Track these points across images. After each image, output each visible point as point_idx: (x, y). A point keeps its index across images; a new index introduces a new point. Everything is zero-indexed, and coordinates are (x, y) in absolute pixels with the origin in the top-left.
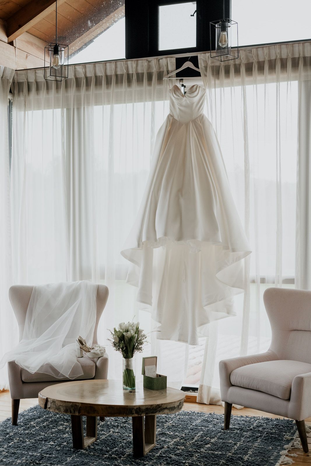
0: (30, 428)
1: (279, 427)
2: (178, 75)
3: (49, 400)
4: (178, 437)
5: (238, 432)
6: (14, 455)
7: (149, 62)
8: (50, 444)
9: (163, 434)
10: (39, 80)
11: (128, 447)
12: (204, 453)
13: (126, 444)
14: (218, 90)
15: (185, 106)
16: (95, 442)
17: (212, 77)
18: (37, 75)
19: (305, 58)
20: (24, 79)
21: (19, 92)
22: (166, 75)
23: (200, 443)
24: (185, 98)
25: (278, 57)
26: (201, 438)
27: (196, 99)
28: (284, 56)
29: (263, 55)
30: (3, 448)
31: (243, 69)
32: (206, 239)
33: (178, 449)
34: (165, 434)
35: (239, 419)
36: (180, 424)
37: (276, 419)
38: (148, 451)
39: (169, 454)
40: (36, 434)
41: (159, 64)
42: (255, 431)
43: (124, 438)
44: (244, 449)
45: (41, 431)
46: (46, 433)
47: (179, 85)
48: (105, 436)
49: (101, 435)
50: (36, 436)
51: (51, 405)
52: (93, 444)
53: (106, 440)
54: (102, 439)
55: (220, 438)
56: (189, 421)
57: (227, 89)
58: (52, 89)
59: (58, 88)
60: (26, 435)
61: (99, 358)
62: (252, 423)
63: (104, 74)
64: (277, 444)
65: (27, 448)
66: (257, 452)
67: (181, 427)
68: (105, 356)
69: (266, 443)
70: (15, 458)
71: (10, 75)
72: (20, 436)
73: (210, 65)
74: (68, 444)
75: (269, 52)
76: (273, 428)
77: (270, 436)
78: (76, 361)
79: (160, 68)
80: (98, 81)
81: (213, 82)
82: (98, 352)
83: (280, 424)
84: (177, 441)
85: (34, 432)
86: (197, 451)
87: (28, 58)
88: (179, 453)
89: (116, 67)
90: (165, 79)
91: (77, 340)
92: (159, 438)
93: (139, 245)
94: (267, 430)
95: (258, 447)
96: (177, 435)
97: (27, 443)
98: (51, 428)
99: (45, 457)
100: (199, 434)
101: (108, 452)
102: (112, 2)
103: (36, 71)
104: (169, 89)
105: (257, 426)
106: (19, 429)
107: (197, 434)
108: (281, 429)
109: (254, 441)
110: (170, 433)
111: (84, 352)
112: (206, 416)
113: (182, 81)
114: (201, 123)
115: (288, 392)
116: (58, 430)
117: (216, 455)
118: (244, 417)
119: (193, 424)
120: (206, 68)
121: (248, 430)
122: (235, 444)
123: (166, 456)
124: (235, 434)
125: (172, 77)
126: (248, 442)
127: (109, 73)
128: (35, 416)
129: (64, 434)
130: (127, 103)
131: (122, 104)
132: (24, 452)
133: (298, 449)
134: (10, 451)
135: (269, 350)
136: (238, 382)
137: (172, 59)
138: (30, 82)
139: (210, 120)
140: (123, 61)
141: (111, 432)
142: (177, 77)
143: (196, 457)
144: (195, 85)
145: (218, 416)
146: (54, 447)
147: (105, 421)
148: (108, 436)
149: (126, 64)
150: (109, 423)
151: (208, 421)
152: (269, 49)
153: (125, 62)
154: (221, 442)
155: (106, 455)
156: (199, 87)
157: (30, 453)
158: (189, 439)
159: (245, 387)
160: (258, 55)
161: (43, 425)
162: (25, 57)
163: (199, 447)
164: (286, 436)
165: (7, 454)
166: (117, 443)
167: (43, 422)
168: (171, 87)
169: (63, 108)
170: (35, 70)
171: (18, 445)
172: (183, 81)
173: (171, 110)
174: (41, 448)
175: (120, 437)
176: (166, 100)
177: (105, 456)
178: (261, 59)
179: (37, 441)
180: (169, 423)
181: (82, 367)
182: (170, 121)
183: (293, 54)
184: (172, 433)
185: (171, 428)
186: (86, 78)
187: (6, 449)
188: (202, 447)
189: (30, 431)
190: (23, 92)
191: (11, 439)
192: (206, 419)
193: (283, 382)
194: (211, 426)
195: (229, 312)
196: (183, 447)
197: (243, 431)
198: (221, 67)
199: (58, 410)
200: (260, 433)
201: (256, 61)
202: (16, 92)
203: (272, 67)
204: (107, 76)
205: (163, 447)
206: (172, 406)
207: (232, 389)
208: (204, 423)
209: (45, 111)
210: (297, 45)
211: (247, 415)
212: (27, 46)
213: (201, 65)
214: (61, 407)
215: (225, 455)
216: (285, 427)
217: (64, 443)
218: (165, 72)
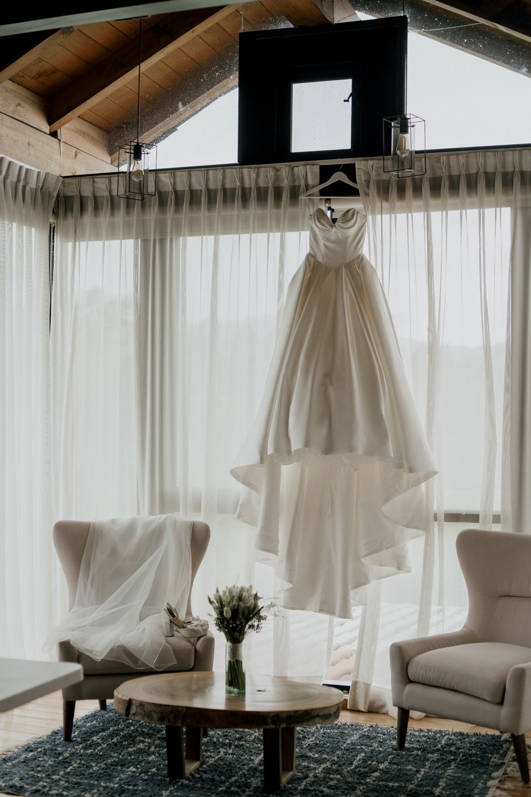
0: (93, 746)
1: (481, 745)
2: (323, 192)
3: (134, 702)
4: (328, 760)
5: (419, 753)
6: (78, 786)
7: (277, 170)
8: (131, 771)
9: (304, 757)
10: (99, 194)
11: (253, 776)
12: (373, 785)
13: (248, 771)
14: (386, 217)
15: (334, 242)
16: (200, 769)
17: (376, 198)
18: (97, 185)
19: (522, 173)
20: (74, 192)
21: (66, 211)
22: (304, 192)
23: (363, 770)
24: (334, 229)
25: (481, 170)
26: (363, 762)
27: (352, 231)
28: (490, 169)
29: (457, 165)
30: (58, 775)
31: (426, 188)
32: (370, 452)
33: (332, 779)
34: (307, 756)
35: (417, 733)
36: (327, 742)
37: (474, 734)
38: (285, 782)
39: (318, 787)
40: (104, 755)
41: (293, 175)
42: (446, 752)
43: (244, 763)
44: (432, 779)
45: (112, 751)
46: (120, 754)
47: (324, 207)
48: (213, 759)
49: (207, 758)
50: (105, 759)
51: (137, 710)
52: (197, 770)
53: (216, 765)
54: (210, 764)
55: (393, 762)
56: (339, 737)
57: (401, 217)
58: (119, 208)
59: (129, 207)
60: (89, 756)
61: (200, 638)
62: (438, 739)
63: (204, 187)
64: (482, 771)
65: (96, 775)
66: (452, 782)
67: (329, 746)
68: (209, 635)
69: (464, 769)
70: (81, 791)
71: (53, 185)
72: (80, 757)
73: (375, 178)
74: (159, 771)
75: (467, 161)
76: (472, 747)
77: (469, 760)
78: (165, 643)
79: (294, 180)
80: (194, 198)
81: (378, 205)
82: (199, 628)
83: (481, 740)
84: (327, 767)
85: (100, 752)
86: (360, 783)
87: (77, 156)
88: (334, 786)
89: (224, 177)
90: (302, 198)
91: (164, 609)
92: (298, 763)
93: (262, 460)
94: (463, 751)
95: (454, 776)
96: (325, 758)
97: (94, 769)
98: (125, 747)
99: (127, 789)
100: (359, 758)
101: (223, 782)
102: (217, 74)
103: (95, 179)
104: (309, 214)
105: (447, 744)
106: (76, 747)
107: (357, 756)
108: (483, 748)
109: (445, 767)
110: (314, 755)
111: (175, 628)
112: (365, 730)
113: (328, 201)
114: (359, 268)
115: (501, 692)
116: (137, 749)
117: (391, 788)
118: (424, 731)
119: (347, 742)
120: (368, 183)
121: (434, 750)
122: (418, 771)
123: (315, 789)
124: (414, 757)
125: (313, 196)
126: (436, 768)
127: (212, 186)
128: (97, 728)
129: (149, 755)
130: (242, 233)
131: (232, 235)
132: (92, 782)
133: (512, 778)
134: (70, 781)
135: (465, 627)
136: (420, 677)
137: (314, 167)
138: (84, 196)
139: (373, 263)
140: (235, 168)
141: (222, 754)
142: (321, 195)
143: (361, 791)
144: (351, 209)
145: (384, 729)
146: (137, 775)
147: (209, 737)
148: (218, 759)
149: (240, 173)
150: (215, 739)
151: (369, 738)
152: (467, 157)
153: (238, 170)
154: (395, 768)
155: (221, 787)
156: (358, 213)
157: (102, 784)
158: (344, 764)
159: (431, 684)
160: (449, 166)
161: (113, 743)
162: (74, 155)
163: (363, 776)
164: (493, 760)
165: (66, 784)
166: (234, 770)
167: (111, 736)
168: (312, 210)
169: (137, 238)
170: (93, 178)
171: (81, 772)
172: (330, 202)
173: (311, 247)
174: (118, 777)
175: (237, 761)
176: (303, 230)
177: (221, 789)
178: (455, 172)
179: (109, 766)
180: (309, 741)
181: (174, 650)
182: (310, 265)
183: (504, 166)
184: (317, 756)
185: (314, 748)
186: (176, 192)
187: (63, 777)
188: (368, 776)
189: (95, 750)
190: (72, 211)
191: (66, 763)
192: (366, 734)
193: (492, 676)
194: (375, 745)
195: (400, 565)
196: (339, 777)
197: (426, 752)
198: (391, 182)
199: (148, 717)
200: (454, 755)
201: (447, 175)
202: (61, 212)
203: (472, 185)
204: (208, 191)
205: (307, 777)
206: (326, 712)
207: (409, 687)
208: (364, 740)
209: (107, 242)
210: (511, 153)
211: (429, 728)
212: (77, 138)
213: (361, 178)
214: (153, 713)
215: (404, 787)
216: (490, 745)
217: (152, 769)
218: (303, 187)
